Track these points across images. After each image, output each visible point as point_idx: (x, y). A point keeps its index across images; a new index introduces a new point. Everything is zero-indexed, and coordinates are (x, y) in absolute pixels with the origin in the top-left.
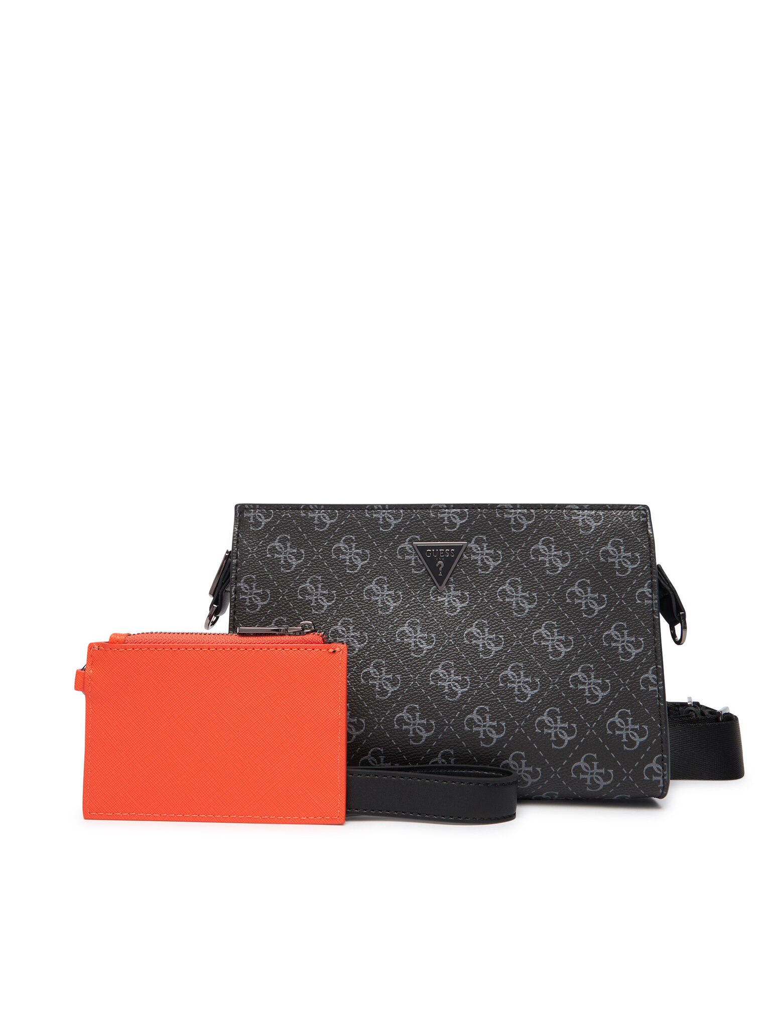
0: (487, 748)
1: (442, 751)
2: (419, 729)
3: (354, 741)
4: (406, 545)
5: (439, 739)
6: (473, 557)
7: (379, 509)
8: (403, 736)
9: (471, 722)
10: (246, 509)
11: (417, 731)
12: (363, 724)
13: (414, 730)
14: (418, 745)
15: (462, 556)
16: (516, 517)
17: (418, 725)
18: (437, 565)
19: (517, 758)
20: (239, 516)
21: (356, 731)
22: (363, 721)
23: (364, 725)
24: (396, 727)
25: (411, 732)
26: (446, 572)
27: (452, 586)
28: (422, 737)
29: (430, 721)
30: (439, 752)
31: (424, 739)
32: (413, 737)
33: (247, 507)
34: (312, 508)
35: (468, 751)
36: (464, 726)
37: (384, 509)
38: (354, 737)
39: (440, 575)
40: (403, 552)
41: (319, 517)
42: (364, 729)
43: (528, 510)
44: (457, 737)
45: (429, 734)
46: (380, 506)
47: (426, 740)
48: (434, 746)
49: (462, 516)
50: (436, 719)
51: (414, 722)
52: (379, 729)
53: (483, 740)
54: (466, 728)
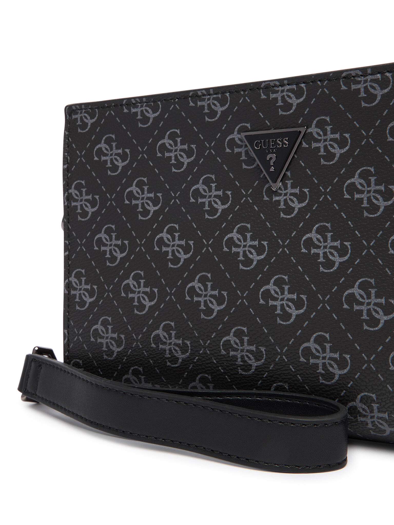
0: (326, 385)
1: (275, 385)
2: (247, 356)
3: (181, 365)
4: (235, 136)
5: (271, 370)
6: (314, 145)
7: (204, 95)
8: (230, 363)
9: (308, 352)
10: (73, 110)
11: (246, 359)
12: (188, 347)
13: (242, 357)
14: (248, 375)
15: (301, 143)
16: (367, 86)
17: (246, 352)
18: (268, 159)
19: (366, 401)
20: (69, 118)
21: (182, 354)
22: (188, 343)
23: (190, 348)
24: (223, 352)
25: (239, 360)
26: (279, 165)
27: (289, 183)
28: (251, 365)
29: (260, 348)
30: (272, 385)
31: (253, 369)
32: (242, 365)
33: (74, 108)
34: (134, 102)
35: (305, 387)
36: (299, 357)
37: (209, 95)
38: (180, 360)
39: (272, 169)
40: (232, 143)
41: (142, 111)
42: (189, 352)
43: (382, 73)
44: (291, 369)
45: (259, 363)
46: (204, 91)
47: (256, 370)
48: (266, 377)
49: (298, 94)
50: (266, 346)
51: (241, 348)
52: (205, 353)
53: (322, 375)
54: (302, 359)
